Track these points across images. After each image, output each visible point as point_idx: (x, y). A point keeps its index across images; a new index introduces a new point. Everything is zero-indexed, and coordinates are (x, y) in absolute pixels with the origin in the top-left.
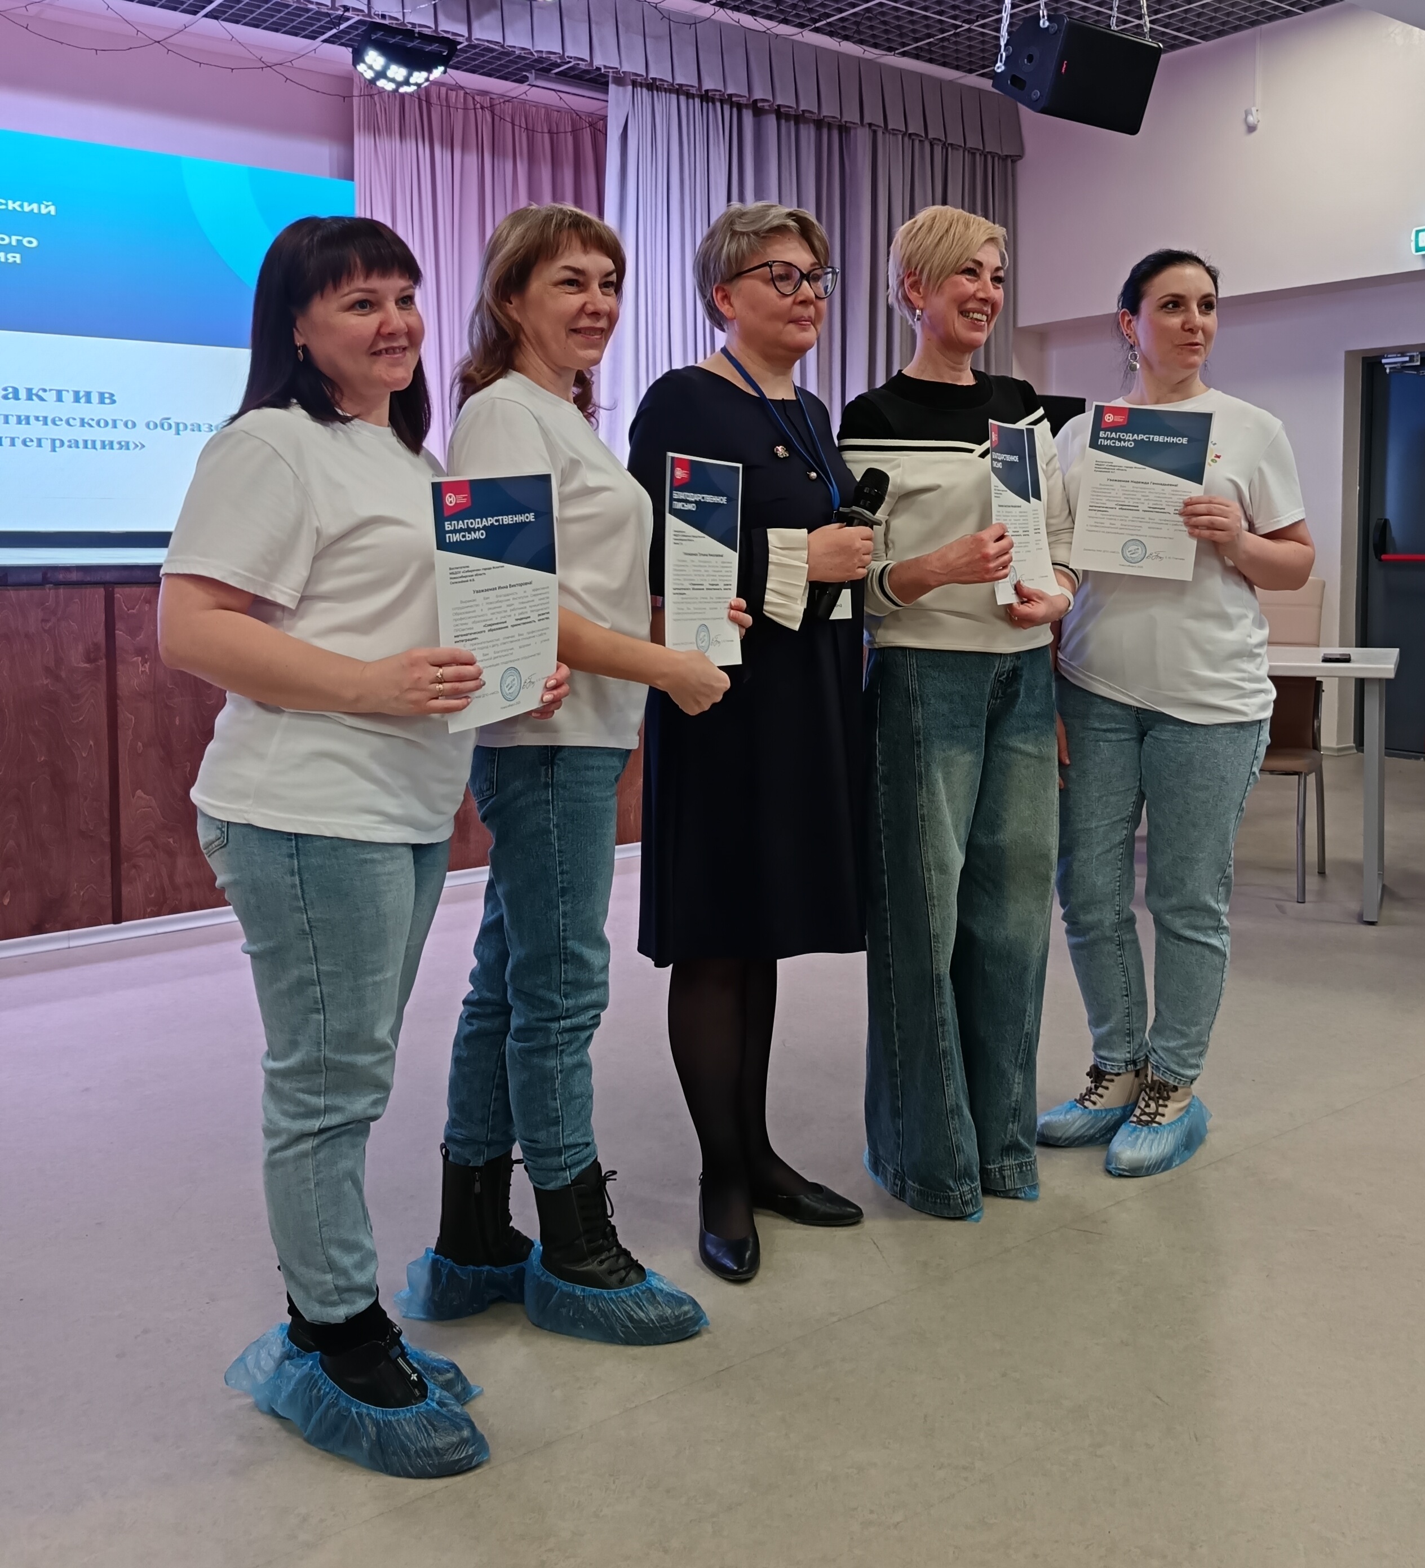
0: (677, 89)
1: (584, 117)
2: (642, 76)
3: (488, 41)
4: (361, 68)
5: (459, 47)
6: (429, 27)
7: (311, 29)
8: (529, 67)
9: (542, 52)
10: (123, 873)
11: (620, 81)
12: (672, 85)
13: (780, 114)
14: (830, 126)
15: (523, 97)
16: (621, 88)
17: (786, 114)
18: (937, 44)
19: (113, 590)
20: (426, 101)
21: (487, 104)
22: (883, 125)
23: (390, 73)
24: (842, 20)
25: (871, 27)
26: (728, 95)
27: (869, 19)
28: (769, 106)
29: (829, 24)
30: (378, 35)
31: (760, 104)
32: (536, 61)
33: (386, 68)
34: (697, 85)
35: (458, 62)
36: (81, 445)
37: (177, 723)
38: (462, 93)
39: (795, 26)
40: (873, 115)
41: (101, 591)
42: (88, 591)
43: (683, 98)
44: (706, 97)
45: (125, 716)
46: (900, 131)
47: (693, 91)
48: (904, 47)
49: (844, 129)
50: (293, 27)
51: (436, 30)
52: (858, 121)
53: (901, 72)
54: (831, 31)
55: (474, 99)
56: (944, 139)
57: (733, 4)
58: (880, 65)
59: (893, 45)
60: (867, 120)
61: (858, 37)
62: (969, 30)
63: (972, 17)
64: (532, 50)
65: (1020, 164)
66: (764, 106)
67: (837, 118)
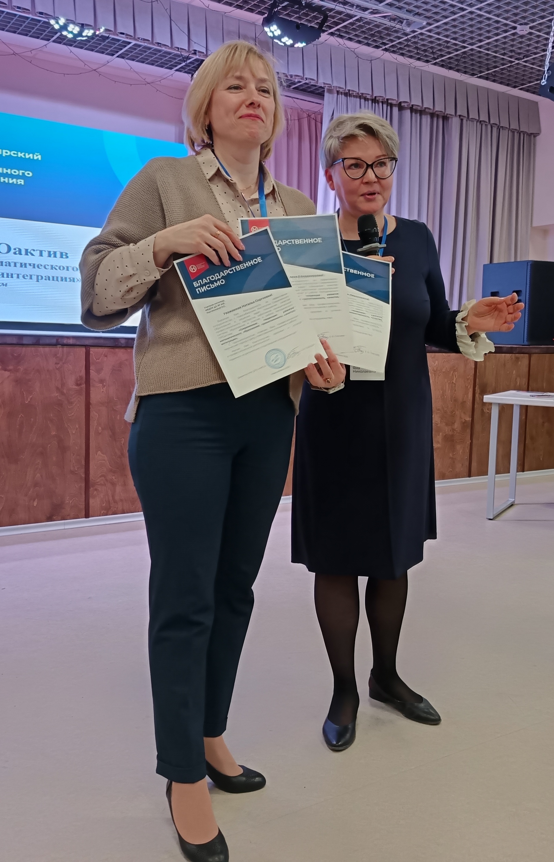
0: (360, 96)
1: (305, 112)
2: (343, 88)
7: (171, 64)
9: (291, 75)
11: (330, 91)
12: (358, 93)
13: (412, 109)
14: (438, 116)
16: (331, 95)
17: (416, 110)
18: (499, 72)
22: (466, 116)
24: (450, 58)
25: (465, 62)
27: (464, 58)
28: (407, 105)
29: (442, 61)
31: (403, 104)
34: (371, 94)
36: (51, 279)
39: (424, 62)
40: (462, 111)
43: (363, 101)
44: (375, 100)
46: (476, 119)
47: (368, 97)
48: (480, 73)
49: (445, 118)
50: (161, 63)
52: (454, 114)
53: (478, 89)
54: (443, 65)
56: (498, 124)
57: (392, 49)
58: (466, 83)
59: (475, 72)
60: (458, 114)
61: (457, 68)
62: (518, 64)
63: (521, 56)
64: (287, 75)
65: (538, 138)
66: (404, 105)
67: (443, 112)
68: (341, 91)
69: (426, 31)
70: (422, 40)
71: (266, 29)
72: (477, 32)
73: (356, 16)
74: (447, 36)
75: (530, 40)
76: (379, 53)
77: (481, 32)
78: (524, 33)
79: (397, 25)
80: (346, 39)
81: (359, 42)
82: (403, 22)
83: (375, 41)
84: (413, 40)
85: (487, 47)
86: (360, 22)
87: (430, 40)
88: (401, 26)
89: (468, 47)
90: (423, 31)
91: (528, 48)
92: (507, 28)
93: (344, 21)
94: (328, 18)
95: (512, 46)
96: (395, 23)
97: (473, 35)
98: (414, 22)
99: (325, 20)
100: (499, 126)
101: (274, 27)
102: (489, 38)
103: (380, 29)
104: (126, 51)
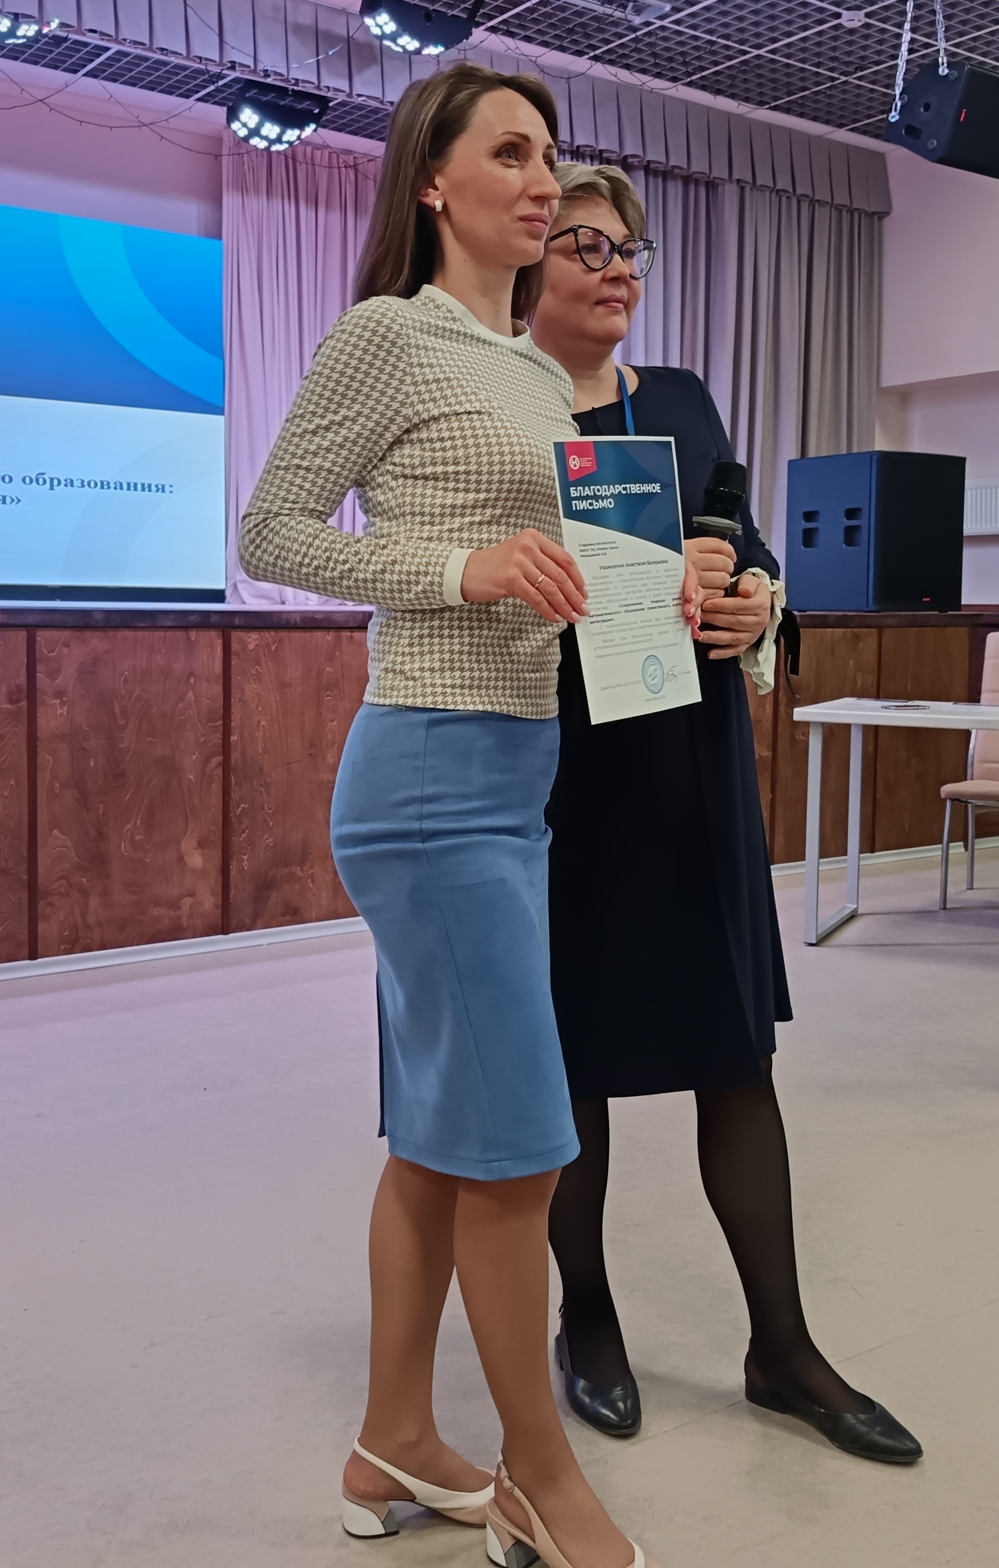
3: (367, 97)
4: (235, 126)
5: (331, 104)
6: (312, 84)
7: (187, 87)
13: (648, 169)
14: (697, 182)
17: (655, 170)
18: (812, 97)
20: (294, 160)
21: (351, 163)
22: (751, 181)
23: (264, 132)
24: (719, 73)
25: (745, 81)
26: (598, 150)
27: (745, 72)
28: (639, 162)
29: (703, 77)
30: (253, 94)
31: (630, 160)
33: (260, 125)
34: (569, 140)
35: (329, 120)
38: (327, 152)
39: (668, 80)
40: (742, 172)
44: (576, 154)
46: (768, 187)
48: (775, 101)
49: (711, 185)
50: (169, 86)
52: (726, 176)
53: (770, 129)
54: (704, 85)
55: (339, 157)
56: (811, 195)
57: (608, 57)
58: (749, 119)
59: (764, 99)
60: (735, 176)
61: (731, 91)
62: (845, 83)
63: (851, 69)
65: (887, 221)
66: (634, 161)
67: (706, 174)
69: (671, 22)
70: (665, 39)
71: (368, 21)
72: (768, 24)
74: (710, 32)
75: (866, 37)
76: (581, 64)
77: (775, 23)
78: (856, 24)
79: (616, 12)
80: (520, 39)
81: (545, 44)
82: (627, 6)
83: (575, 42)
84: (648, 40)
85: (787, 51)
86: (545, 7)
87: (679, 39)
88: (623, 14)
89: (750, 52)
90: (665, 23)
91: (863, 53)
92: (824, 16)
93: (516, 5)
94: (486, 0)
95: (834, 49)
96: (611, 8)
97: (760, 30)
98: (648, 6)
99: (479, 3)
100: (813, 199)
101: (384, 18)
102: (790, 34)
103: (583, 20)
104: (101, 64)
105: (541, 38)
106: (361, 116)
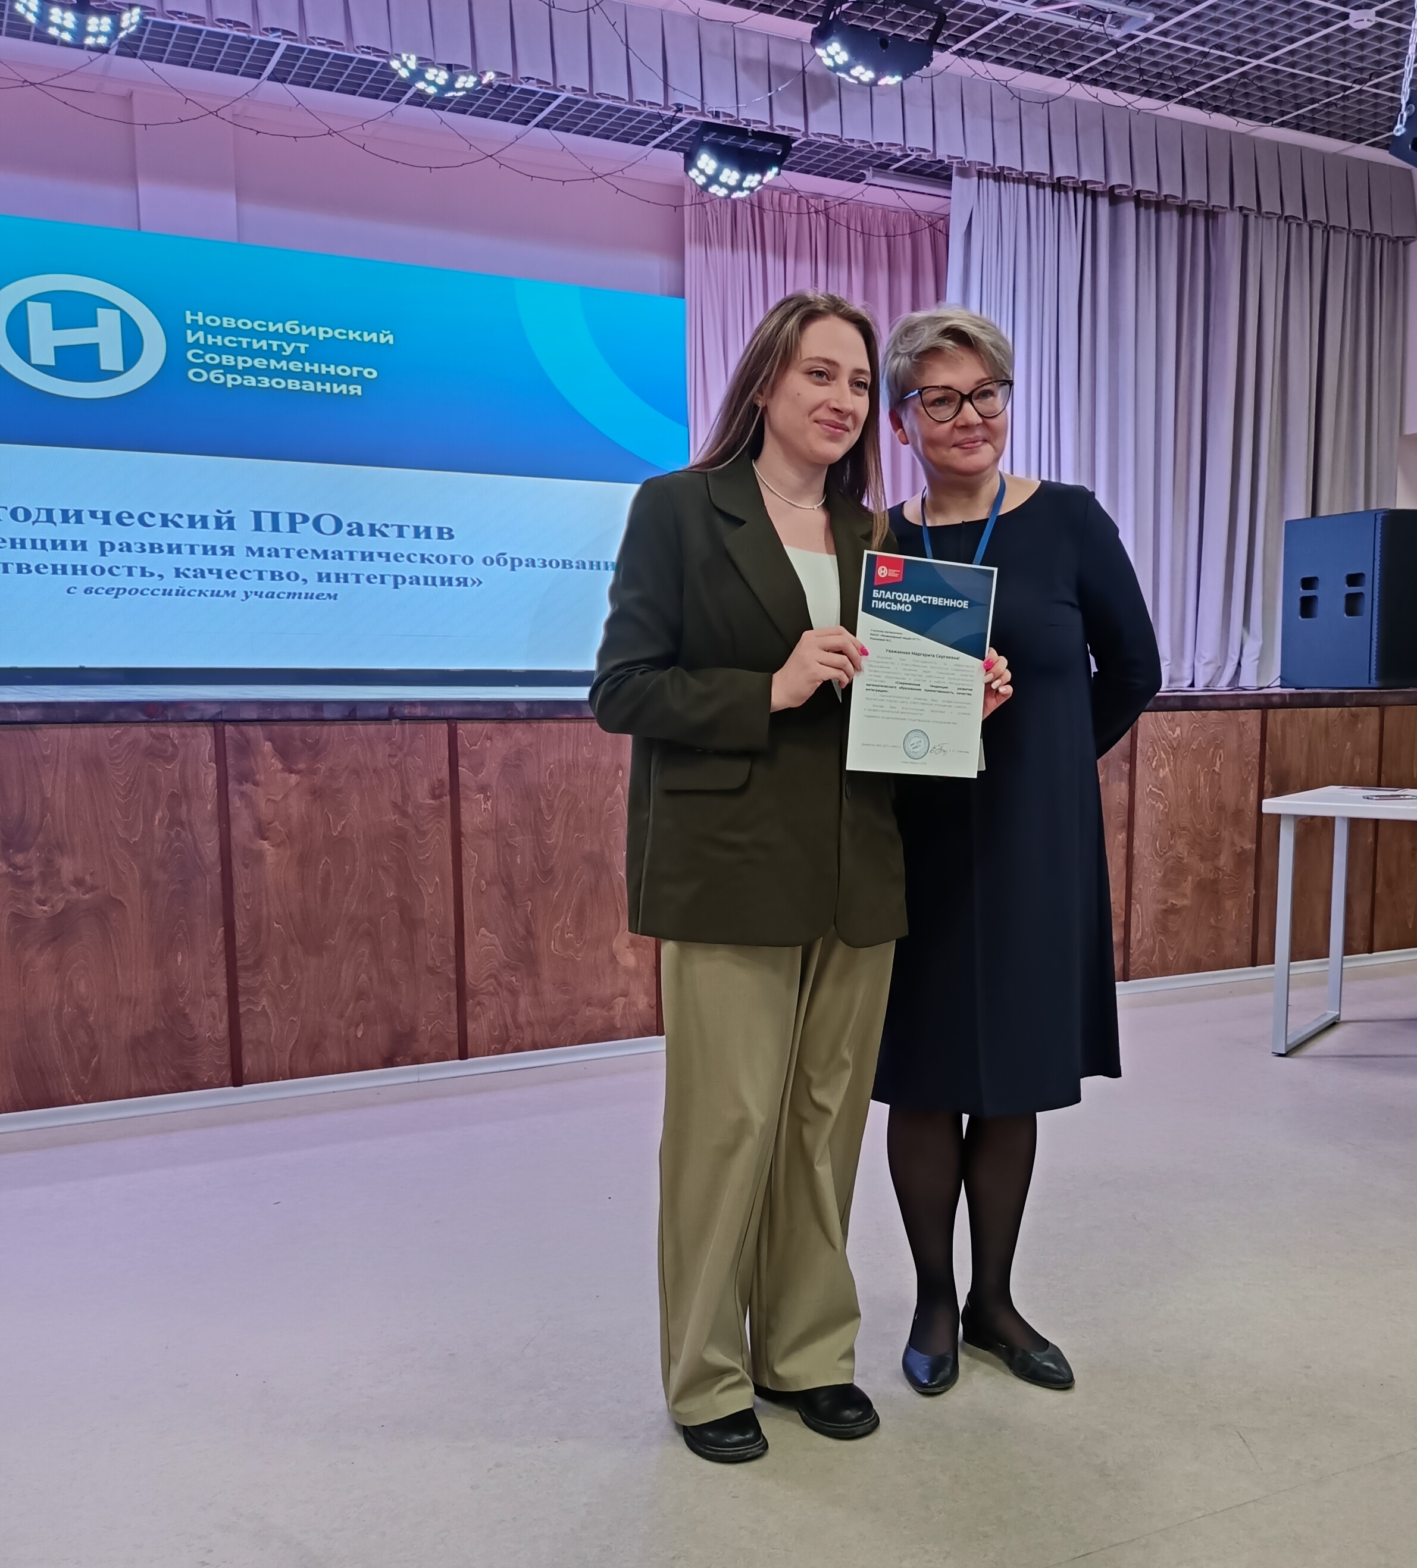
0: (1027, 178)
1: (923, 217)
2: (989, 165)
3: (825, 135)
4: (693, 173)
5: (793, 145)
6: (764, 123)
7: (643, 134)
8: (867, 164)
9: (881, 144)
10: (468, 1009)
11: (964, 173)
12: (1021, 173)
13: (1139, 200)
14: (1195, 211)
15: (860, 198)
16: (965, 180)
17: (1146, 201)
18: (1322, 110)
19: (456, 726)
20: (759, 207)
21: (821, 208)
22: (1256, 209)
23: (723, 178)
24: (1213, 88)
25: (1247, 95)
26: (1082, 182)
28: (1128, 192)
29: (1198, 94)
30: (710, 137)
31: (1117, 191)
32: (875, 156)
33: (718, 172)
34: (1048, 172)
35: (792, 162)
36: (422, 581)
37: (519, 862)
38: (795, 197)
39: (1159, 98)
40: (1245, 198)
41: (445, 726)
42: (432, 727)
43: (1032, 188)
44: (1058, 186)
45: (469, 853)
46: (1275, 214)
47: (1044, 179)
48: (1283, 116)
49: (1211, 215)
50: (624, 133)
51: (771, 127)
52: (1226, 203)
53: (1278, 148)
54: (1200, 102)
55: (807, 201)
56: (1325, 221)
57: (1090, 77)
58: (1254, 139)
59: (1270, 115)
60: (1237, 204)
61: (1230, 107)
62: (1360, 92)
63: (1365, 76)
64: (871, 143)
66: (1121, 193)
67: (1204, 202)
68: (985, 171)
69: (1156, 34)
70: (1152, 53)
71: (820, 52)
72: (1265, 30)
73: (1006, 12)
74: (1202, 42)
75: (1380, 39)
76: (1060, 86)
77: (1273, 29)
78: (1365, 25)
79: (1094, 26)
80: (991, 62)
81: (1020, 66)
82: (1106, 18)
83: (1052, 62)
84: (1133, 55)
85: (1291, 59)
86: (1016, 25)
87: (1166, 52)
88: (1102, 28)
89: (1248, 63)
90: (1150, 35)
91: (1378, 57)
92: (1329, 17)
93: (984, 24)
94: (948, 20)
95: (1344, 54)
96: (1089, 22)
97: (1258, 37)
98: (1130, 17)
99: (942, 22)
100: (1326, 225)
101: (835, 47)
102: (1292, 40)
103: (1059, 36)
104: (552, 113)
105: (1014, 59)
106: (828, 155)
